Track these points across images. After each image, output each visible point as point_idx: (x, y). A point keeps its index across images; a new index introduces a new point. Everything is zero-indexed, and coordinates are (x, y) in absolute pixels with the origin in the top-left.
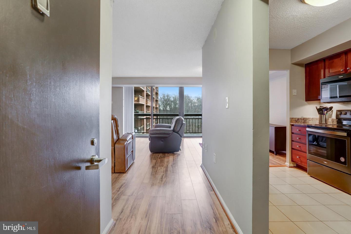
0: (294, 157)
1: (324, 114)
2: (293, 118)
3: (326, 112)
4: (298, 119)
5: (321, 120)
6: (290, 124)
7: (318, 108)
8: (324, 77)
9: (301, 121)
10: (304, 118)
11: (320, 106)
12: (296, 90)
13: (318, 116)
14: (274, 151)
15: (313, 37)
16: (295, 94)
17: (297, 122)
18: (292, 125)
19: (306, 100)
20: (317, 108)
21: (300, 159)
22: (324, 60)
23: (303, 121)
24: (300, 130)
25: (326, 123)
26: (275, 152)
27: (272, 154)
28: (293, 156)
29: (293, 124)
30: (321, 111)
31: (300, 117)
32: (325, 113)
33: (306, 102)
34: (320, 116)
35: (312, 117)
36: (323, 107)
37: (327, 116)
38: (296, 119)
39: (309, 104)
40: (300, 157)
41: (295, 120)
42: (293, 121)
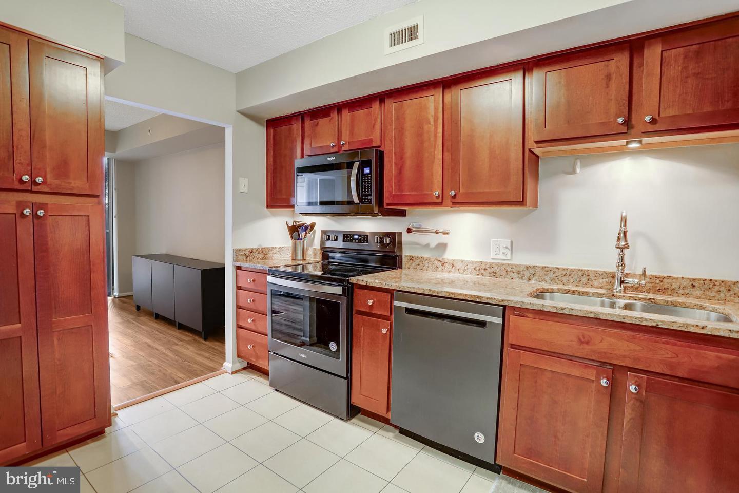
0: (241, 348)
1: (301, 239)
2: (239, 250)
3: (304, 233)
4: (251, 252)
5: (296, 253)
6: (234, 266)
7: (291, 224)
8: (302, 156)
9: (256, 255)
10: (264, 248)
11: (294, 222)
12: (247, 180)
13: (289, 243)
14: (201, 331)
15: (282, 53)
16: (245, 189)
17: (248, 258)
18: (239, 268)
19: (268, 207)
20: (287, 225)
21: (254, 350)
22: (301, 116)
23: (261, 256)
24: (254, 281)
25: (304, 260)
26: (203, 333)
27: (197, 338)
28: (241, 344)
29: (239, 264)
30: (295, 231)
31: (255, 246)
32: (303, 238)
33: (268, 211)
34: (293, 243)
35: (278, 246)
36: (298, 222)
37: (305, 242)
38: (247, 252)
39: (274, 215)
40: (254, 346)
41: (245, 254)
42: (240, 257)
